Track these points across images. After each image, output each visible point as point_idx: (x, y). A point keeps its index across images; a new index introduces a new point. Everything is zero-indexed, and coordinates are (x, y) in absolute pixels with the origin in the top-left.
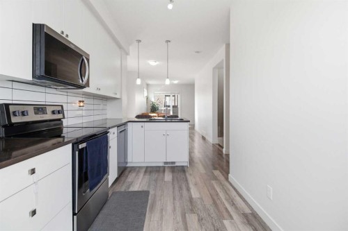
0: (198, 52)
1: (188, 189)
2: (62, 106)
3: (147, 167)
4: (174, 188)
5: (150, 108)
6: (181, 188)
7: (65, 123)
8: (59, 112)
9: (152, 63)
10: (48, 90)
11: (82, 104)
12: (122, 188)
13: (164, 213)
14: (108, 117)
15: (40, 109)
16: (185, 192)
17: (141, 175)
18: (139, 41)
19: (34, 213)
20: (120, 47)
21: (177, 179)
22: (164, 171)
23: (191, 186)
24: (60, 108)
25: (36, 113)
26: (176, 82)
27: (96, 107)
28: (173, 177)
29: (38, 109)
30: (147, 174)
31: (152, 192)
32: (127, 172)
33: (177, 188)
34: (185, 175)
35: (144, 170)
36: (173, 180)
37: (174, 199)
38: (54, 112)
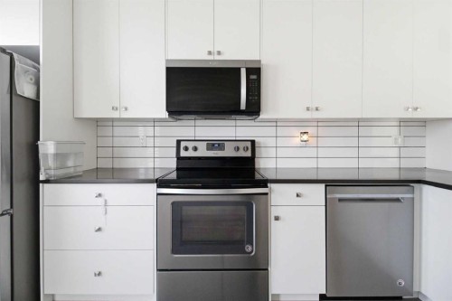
25: (208, 149)
38: (237, 149)
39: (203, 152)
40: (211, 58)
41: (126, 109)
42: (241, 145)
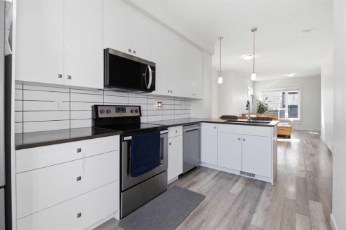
0: (307, 31)
1: (252, 212)
2: (140, 107)
3: (221, 172)
4: (234, 204)
5: (256, 108)
6: (242, 207)
7: (143, 120)
8: (136, 111)
9: (247, 58)
10: (130, 95)
11: (160, 105)
12: (184, 184)
13: (204, 225)
14: (192, 116)
15: (120, 108)
16: (245, 213)
17: (209, 178)
18: (221, 38)
19: (79, 179)
20: (201, 49)
21: (246, 195)
22: (237, 181)
23: (259, 210)
24: (138, 108)
25: (117, 112)
26: (291, 75)
27: (177, 107)
28: (242, 191)
29: (119, 109)
30: (217, 178)
31: (207, 199)
32: (198, 171)
33: (237, 205)
34: (261, 194)
35: (216, 173)
36: (240, 194)
37: (226, 215)
38: (132, 111)
39: (113, 114)
40: (129, 53)
41: (70, 77)
42: (134, 109)
